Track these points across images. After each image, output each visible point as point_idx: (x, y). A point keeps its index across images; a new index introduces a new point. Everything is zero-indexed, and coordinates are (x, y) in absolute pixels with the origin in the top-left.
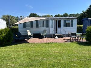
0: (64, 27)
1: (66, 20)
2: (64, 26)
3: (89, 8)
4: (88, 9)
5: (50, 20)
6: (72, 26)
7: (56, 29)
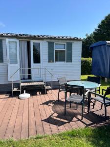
0: (49, 61)
1: (53, 43)
2: (50, 60)
3: (97, 28)
4: (96, 30)
5: (8, 40)
6: (70, 60)
7: (27, 68)
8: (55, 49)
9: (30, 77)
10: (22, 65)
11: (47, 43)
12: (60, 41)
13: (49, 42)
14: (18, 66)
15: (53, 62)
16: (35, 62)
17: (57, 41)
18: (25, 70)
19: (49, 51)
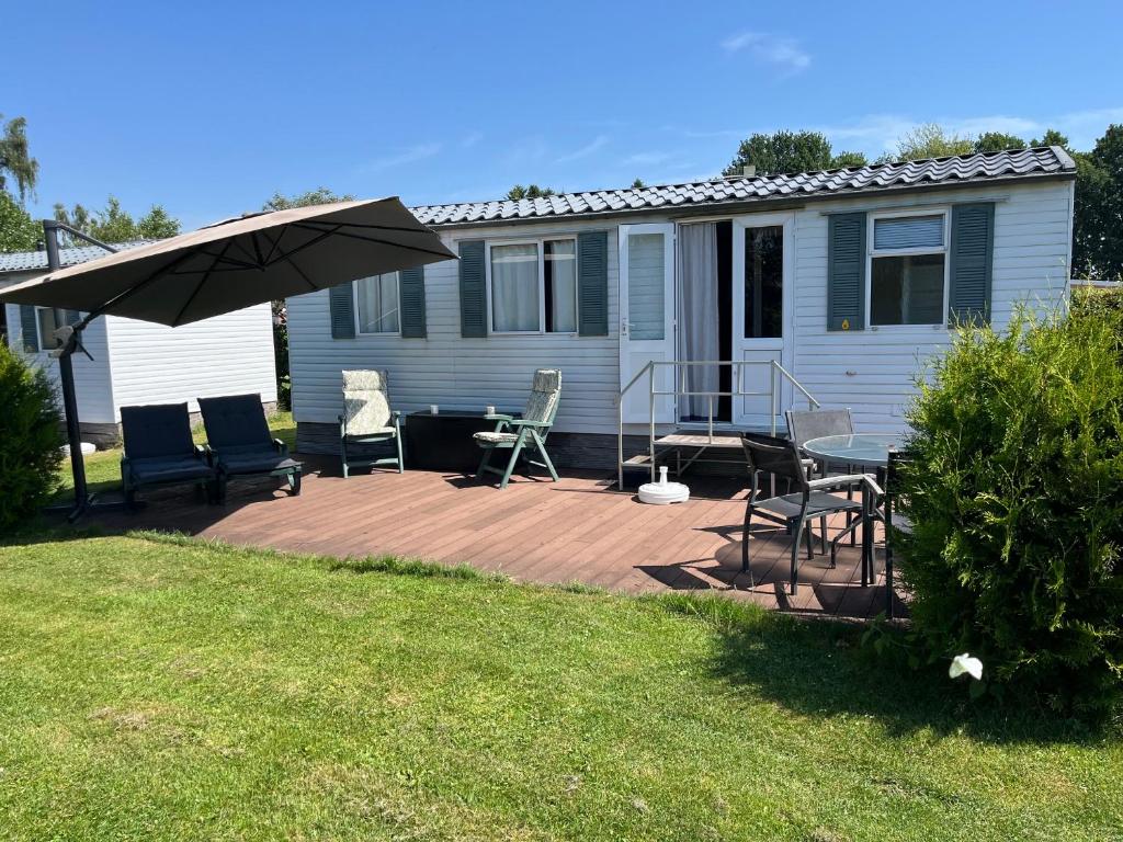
0: (833, 325)
1: (861, 218)
2: (841, 313)
7: (712, 363)
8: (872, 252)
9: (724, 411)
10: (688, 349)
11: (824, 223)
12: (910, 200)
13: (832, 217)
14: (666, 349)
15: (858, 326)
16: (749, 334)
17: (882, 203)
18: (701, 368)
19: (831, 268)
